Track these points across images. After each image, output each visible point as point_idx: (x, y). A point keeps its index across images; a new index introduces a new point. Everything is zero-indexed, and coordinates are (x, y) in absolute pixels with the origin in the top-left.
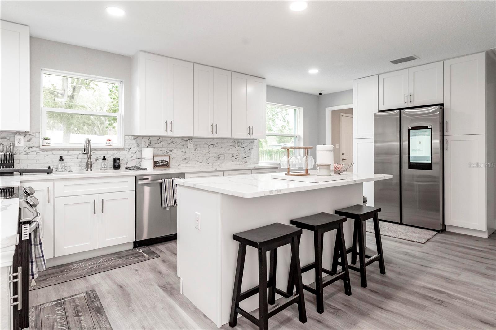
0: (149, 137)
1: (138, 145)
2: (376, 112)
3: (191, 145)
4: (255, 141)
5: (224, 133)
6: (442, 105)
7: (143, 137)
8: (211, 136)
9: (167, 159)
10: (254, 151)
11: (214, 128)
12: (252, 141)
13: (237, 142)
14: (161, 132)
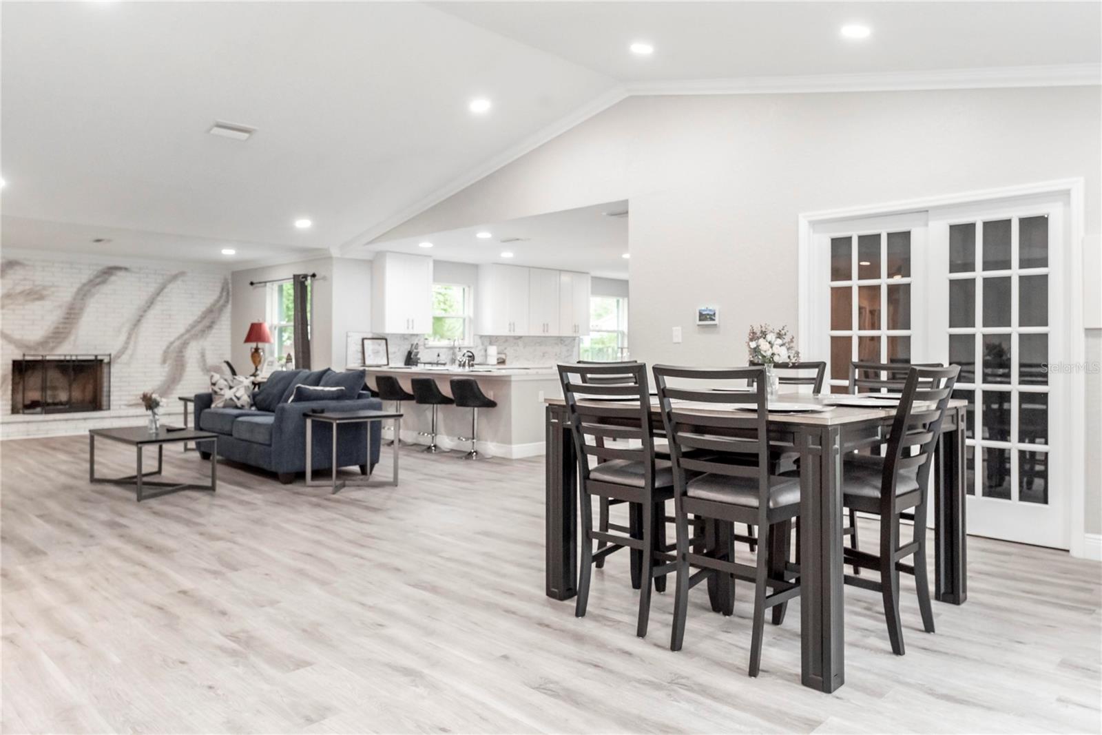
0: (490, 337)
1: (483, 344)
3: (520, 343)
4: (577, 338)
5: (553, 332)
7: (486, 336)
8: (543, 335)
9: (503, 356)
10: (575, 349)
11: (546, 327)
12: (574, 339)
13: (561, 340)
14: (505, 332)
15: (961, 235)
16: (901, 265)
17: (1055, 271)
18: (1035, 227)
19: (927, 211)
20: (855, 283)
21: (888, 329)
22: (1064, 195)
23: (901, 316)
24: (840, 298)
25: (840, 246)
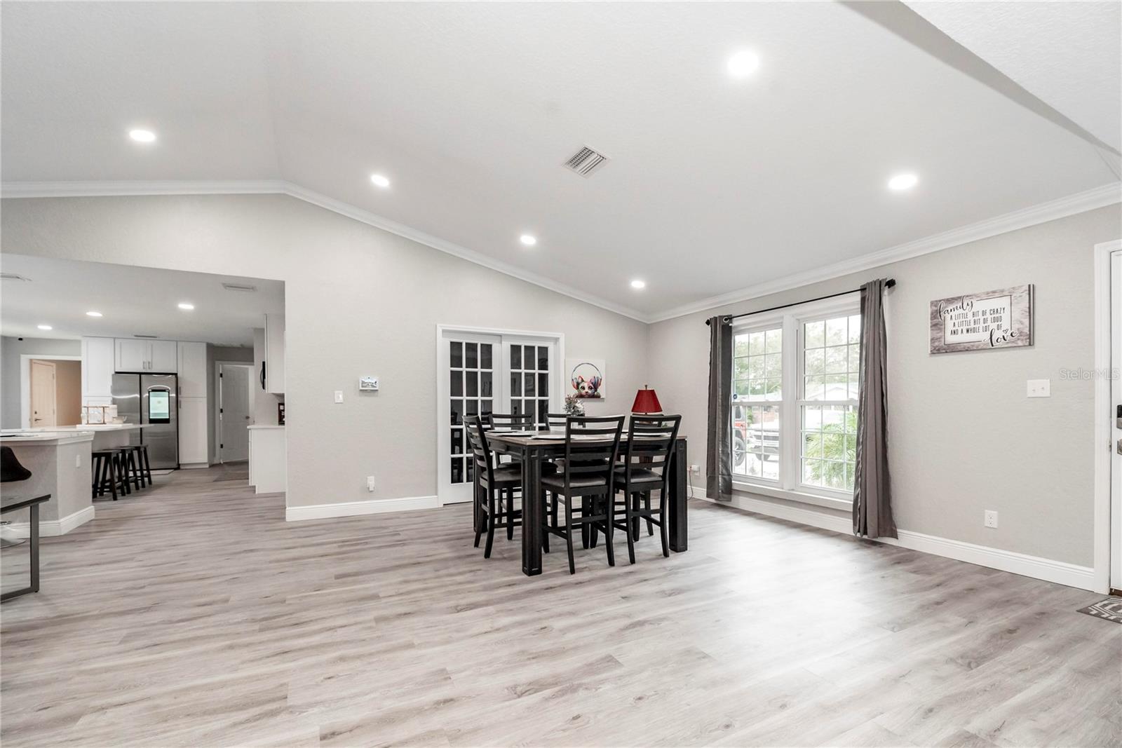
2: (113, 373)
6: (176, 374)
15: (515, 349)
16: (488, 363)
17: (551, 372)
18: (544, 351)
19: (500, 336)
20: (464, 369)
21: (482, 396)
22: (556, 340)
23: (488, 391)
24: (455, 377)
25: (455, 346)
